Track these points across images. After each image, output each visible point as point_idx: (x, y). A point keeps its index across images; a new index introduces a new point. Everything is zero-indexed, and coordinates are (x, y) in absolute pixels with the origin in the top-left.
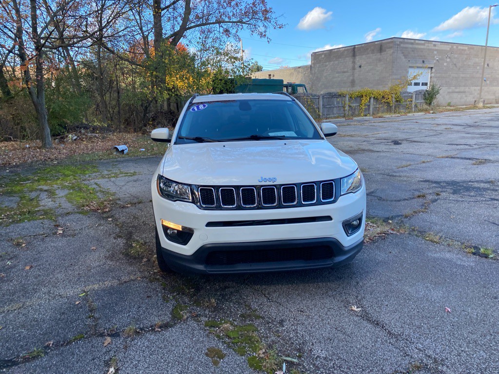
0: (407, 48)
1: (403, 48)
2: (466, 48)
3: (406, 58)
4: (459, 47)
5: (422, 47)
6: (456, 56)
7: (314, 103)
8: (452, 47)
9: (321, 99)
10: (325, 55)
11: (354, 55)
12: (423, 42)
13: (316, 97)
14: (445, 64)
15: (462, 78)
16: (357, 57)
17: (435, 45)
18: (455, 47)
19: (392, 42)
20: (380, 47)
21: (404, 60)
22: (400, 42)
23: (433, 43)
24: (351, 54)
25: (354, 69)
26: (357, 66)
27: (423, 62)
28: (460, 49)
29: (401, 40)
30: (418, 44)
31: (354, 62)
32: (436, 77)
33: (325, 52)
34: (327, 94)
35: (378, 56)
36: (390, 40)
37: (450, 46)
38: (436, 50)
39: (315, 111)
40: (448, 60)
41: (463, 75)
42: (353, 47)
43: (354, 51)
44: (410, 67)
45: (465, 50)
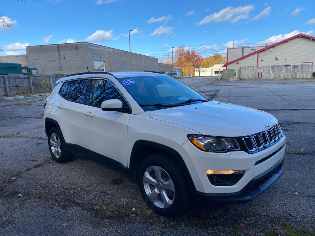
0: (91, 49)
1: (89, 48)
2: (119, 52)
3: (91, 54)
4: (116, 51)
5: (99, 49)
6: (115, 55)
7: (47, 81)
8: (113, 50)
9: (51, 78)
10: (37, 49)
11: (59, 50)
12: (99, 46)
13: (47, 77)
14: (111, 59)
15: (120, 67)
16: (61, 52)
17: (105, 49)
18: (114, 51)
19: (83, 44)
20: (76, 47)
21: (91, 55)
22: (87, 45)
23: (104, 47)
24: (57, 50)
25: (60, 59)
26: (62, 58)
27: (101, 57)
28: (116, 52)
29: (88, 44)
30: (96, 47)
31: (59, 55)
32: (108, 67)
33: (36, 47)
34: (54, 75)
35: (75, 52)
36: (82, 43)
37: (112, 50)
38: (106, 51)
39: (49, 87)
40: (112, 57)
41: (120, 66)
42: (57, 45)
43: (59, 47)
44: (95, 60)
45: (119, 53)
